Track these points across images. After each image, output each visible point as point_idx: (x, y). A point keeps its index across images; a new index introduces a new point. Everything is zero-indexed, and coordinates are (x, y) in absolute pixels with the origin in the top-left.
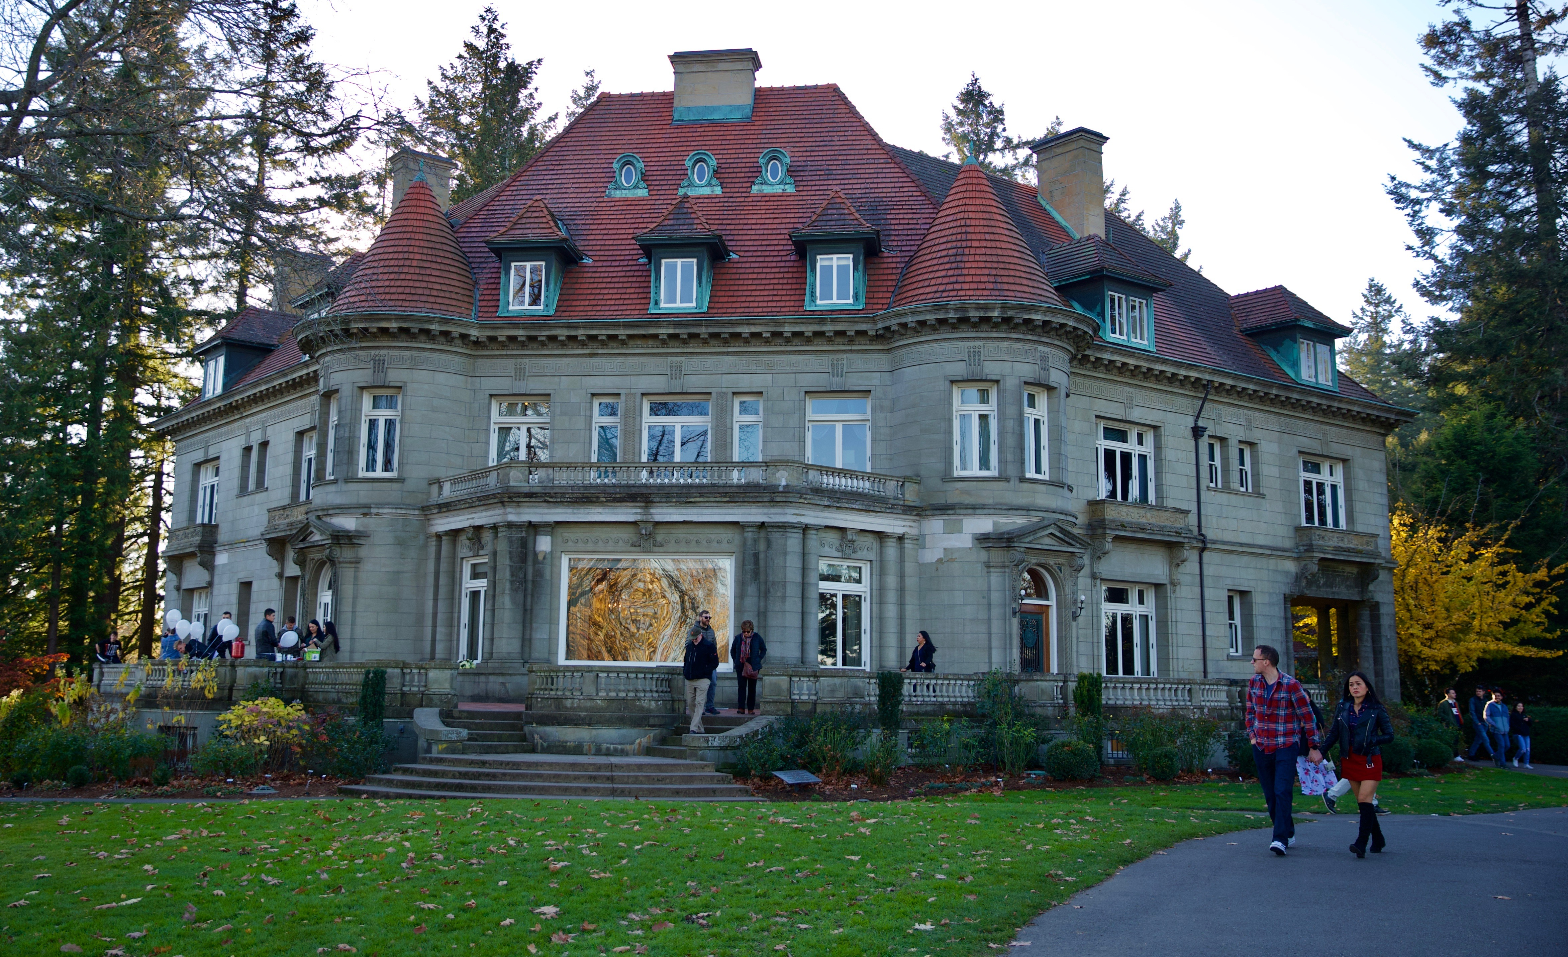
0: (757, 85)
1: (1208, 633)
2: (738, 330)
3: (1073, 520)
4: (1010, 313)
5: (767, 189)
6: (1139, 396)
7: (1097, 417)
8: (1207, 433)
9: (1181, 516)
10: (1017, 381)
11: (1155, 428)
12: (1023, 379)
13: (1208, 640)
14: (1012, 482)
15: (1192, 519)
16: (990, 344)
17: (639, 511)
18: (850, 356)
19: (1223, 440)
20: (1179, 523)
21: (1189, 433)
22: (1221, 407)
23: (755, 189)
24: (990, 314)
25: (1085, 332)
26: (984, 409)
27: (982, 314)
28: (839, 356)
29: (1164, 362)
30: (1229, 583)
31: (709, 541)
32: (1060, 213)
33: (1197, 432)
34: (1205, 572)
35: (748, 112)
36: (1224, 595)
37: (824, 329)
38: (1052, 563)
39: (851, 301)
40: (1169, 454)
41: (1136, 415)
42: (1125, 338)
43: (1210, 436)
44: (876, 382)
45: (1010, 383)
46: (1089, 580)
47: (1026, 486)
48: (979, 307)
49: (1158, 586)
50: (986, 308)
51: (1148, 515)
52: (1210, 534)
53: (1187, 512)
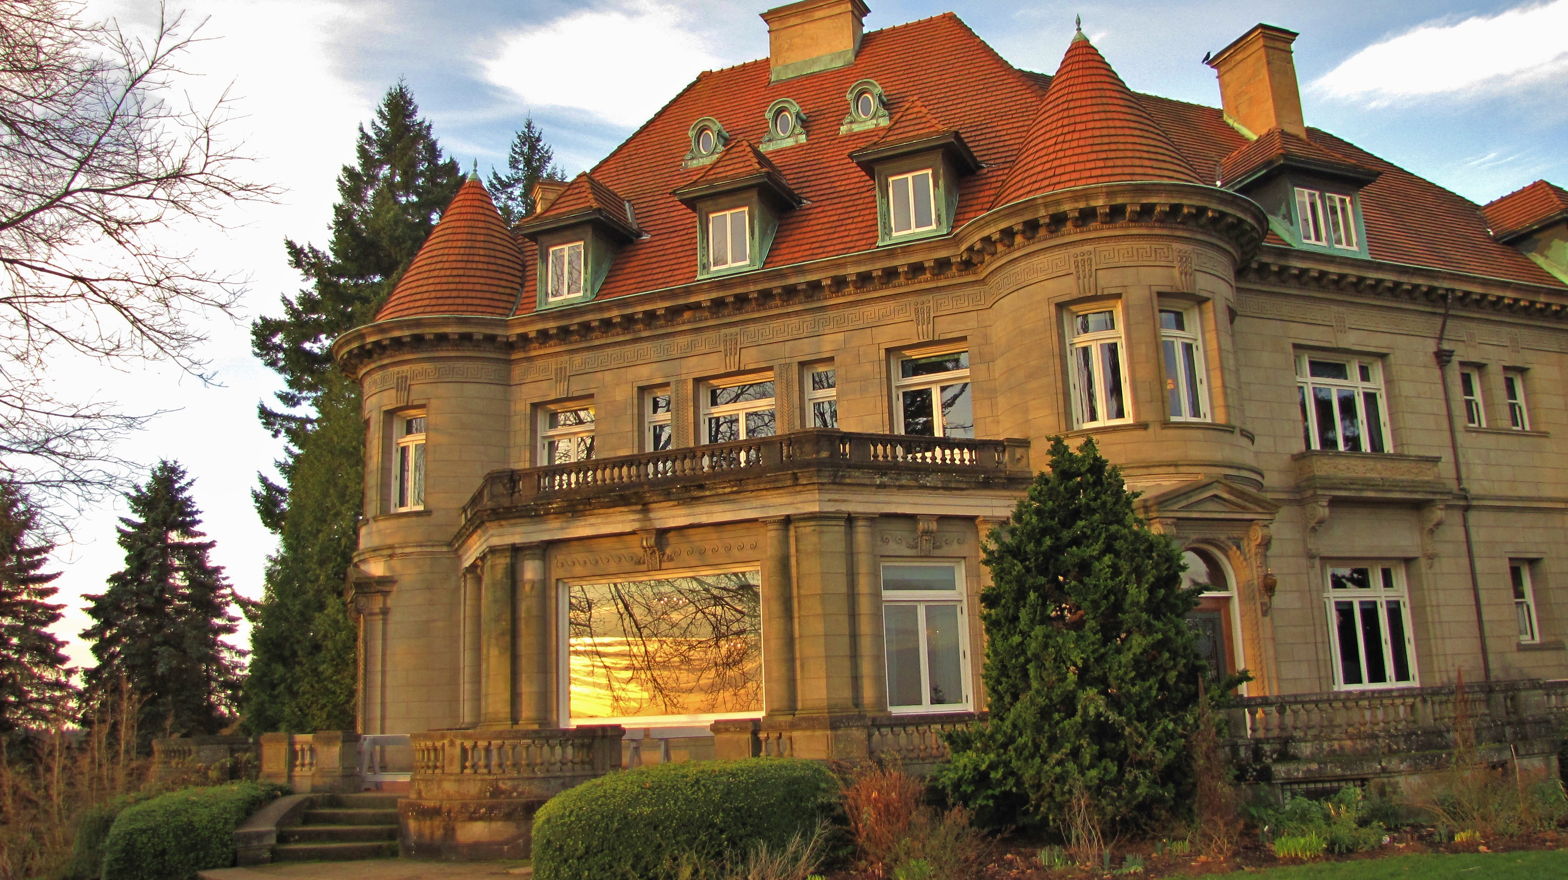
0: (865, 30)
1: (1485, 617)
2: (792, 281)
3: (1258, 478)
4: (1120, 201)
5: (856, 128)
6: (1353, 317)
7: (1296, 346)
8: (1456, 359)
9: (1429, 465)
10: (1147, 293)
11: (1382, 356)
12: (1155, 289)
13: (1487, 628)
14: (1151, 430)
15: (1446, 469)
16: (1103, 246)
17: (637, 516)
18: (938, 296)
19: (1480, 367)
20: (1428, 475)
21: (1432, 361)
22: (1472, 325)
23: (844, 129)
24: (1093, 203)
25: (1241, 221)
26: (1108, 336)
27: (1082, 205)
28: (924, 298)
29: (1380, 267)
30: (1511, 550)
31: (728, 549)
32: (1249, 129)
33: (1442, 358)
34: (1474, 537)
35: (850, 56)
36: (1505, 566)
37: (895, 263)
38: (1223, 537)
39: (934, 226)
40: (1406, 388)
41: (1350, 340)
42: (1324, 243)
43: (1462, 364)
44: (973, 324)
45: (1137, 295)
46: (1303, 561)
47: (1170, 433)
48: (1076, 196)
49: (1408, 561)
50: (1086, 195)
51: (1379, 466)
52: (1474, 489)
53: (1436, 460)
